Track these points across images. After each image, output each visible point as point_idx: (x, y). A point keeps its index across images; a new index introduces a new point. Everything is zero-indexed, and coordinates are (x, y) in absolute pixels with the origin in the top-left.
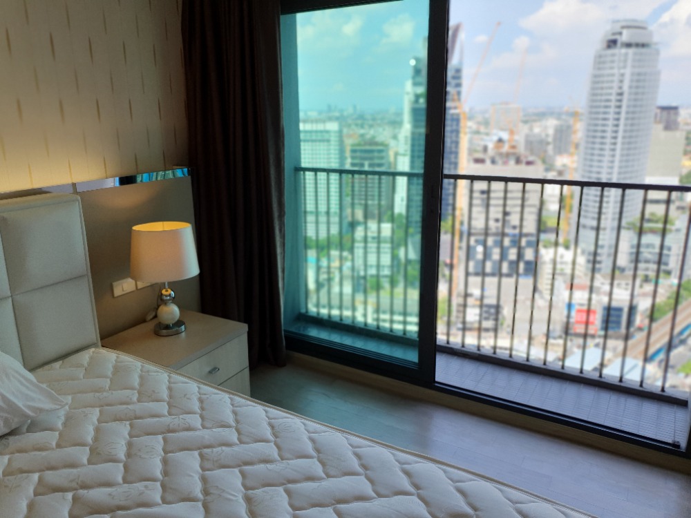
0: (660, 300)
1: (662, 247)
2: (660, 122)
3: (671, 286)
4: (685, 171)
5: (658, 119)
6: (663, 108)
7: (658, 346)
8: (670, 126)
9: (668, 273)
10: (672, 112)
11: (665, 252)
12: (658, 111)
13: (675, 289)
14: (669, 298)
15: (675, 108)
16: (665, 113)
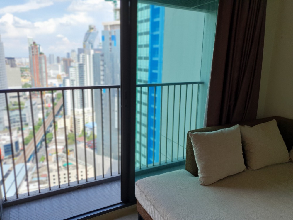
0: (25, 136)
1: (21, 115)
2: (8, 64)
3: (29, 129)
4: (23, 84)
5: (7, 63)
6: (9, 58)
7: (30, 154)
8: (13, 65)
9: (27, 125)
10: (12, 60)
11: (23, 116)
12: (7, 59)
13: (32, 130)
14: (30, 134)
15: (13, 59)
16: (10, 60)
